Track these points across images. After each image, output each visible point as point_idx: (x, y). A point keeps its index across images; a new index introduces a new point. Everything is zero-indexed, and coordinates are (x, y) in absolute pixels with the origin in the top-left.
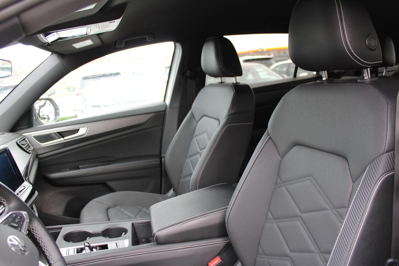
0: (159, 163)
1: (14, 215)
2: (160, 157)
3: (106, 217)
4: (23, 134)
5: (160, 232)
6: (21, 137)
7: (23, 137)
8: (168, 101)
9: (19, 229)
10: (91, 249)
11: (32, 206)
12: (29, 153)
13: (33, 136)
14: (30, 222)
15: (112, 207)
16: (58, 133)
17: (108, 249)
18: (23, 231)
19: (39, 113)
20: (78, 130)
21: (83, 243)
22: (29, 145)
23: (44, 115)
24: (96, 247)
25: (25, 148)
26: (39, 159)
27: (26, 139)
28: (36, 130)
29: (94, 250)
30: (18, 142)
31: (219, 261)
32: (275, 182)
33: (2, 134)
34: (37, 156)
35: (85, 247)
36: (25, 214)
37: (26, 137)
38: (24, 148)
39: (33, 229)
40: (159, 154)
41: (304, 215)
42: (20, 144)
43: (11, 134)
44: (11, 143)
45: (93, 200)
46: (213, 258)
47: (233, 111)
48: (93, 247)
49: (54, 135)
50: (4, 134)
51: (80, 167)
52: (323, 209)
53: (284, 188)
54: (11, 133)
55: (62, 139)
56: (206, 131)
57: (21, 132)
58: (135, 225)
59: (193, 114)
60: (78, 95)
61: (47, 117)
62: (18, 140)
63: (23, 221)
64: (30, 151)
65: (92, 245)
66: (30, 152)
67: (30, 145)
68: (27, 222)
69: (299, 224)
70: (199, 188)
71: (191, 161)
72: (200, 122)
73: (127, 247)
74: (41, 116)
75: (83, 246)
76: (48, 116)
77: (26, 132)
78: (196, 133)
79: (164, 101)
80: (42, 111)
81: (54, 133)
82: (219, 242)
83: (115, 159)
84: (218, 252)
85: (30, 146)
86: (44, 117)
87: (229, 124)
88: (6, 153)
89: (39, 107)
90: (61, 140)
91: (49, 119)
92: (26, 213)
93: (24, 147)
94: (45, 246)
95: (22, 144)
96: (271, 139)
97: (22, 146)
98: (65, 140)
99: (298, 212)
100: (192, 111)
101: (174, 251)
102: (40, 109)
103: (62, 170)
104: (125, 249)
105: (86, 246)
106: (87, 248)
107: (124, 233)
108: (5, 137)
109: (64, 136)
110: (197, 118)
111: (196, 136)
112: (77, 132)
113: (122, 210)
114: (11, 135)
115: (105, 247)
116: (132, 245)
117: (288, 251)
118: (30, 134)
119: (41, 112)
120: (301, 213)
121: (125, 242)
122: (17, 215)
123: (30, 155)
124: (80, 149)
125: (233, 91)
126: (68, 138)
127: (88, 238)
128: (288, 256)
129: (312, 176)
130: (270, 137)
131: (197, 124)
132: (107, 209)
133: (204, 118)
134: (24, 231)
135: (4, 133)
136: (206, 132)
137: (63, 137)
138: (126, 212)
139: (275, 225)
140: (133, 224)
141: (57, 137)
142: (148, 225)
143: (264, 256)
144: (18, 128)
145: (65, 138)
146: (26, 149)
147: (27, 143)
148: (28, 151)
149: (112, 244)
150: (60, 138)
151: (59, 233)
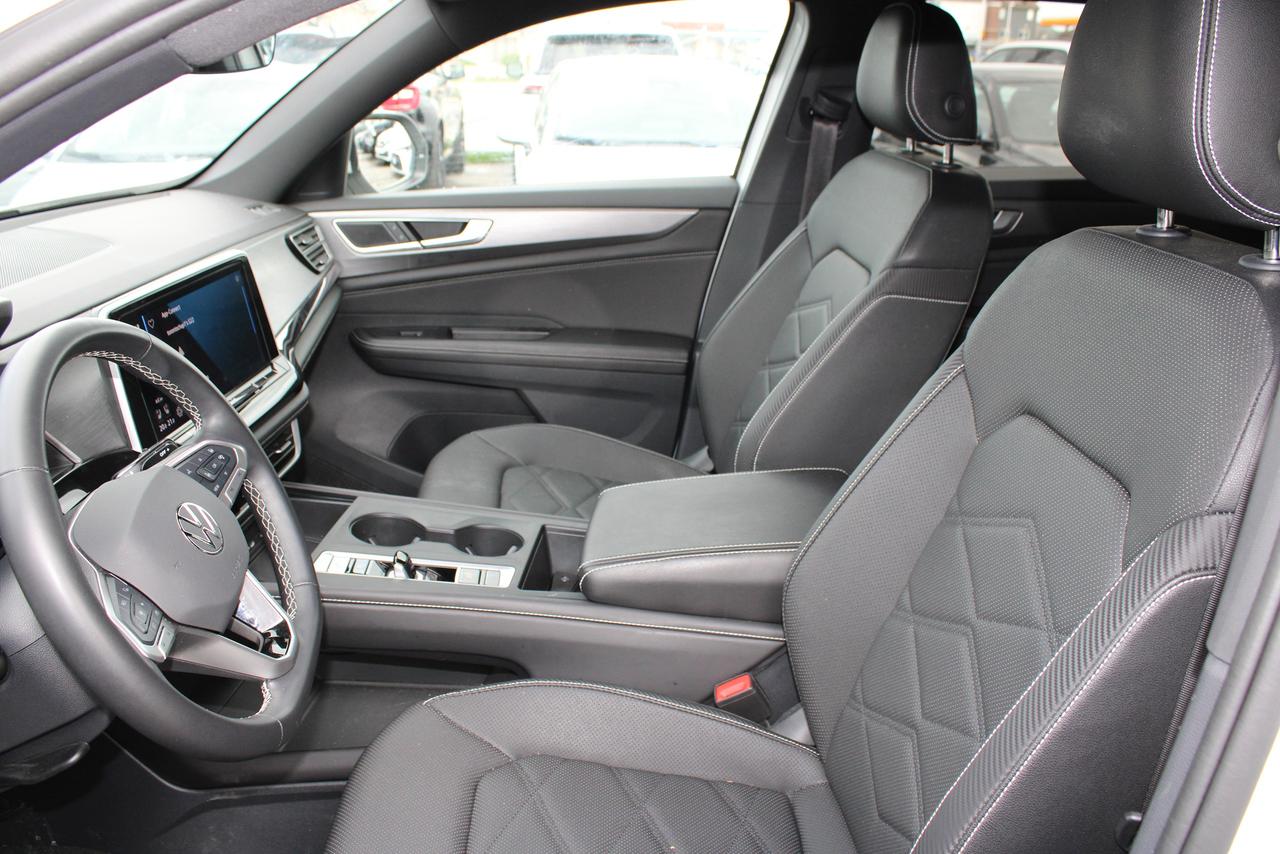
0: (685, 361)
1: (212, 451)
2: (692, 345)
3: (491, 491)
4: (311, 214)
5: (597, 569)
6: (305, 221)
7: (310, 223)
8: (744, 180)
9: (216, 489)
10: (411, 570)
11: (290, 423)
12: (317, 272)
13: (338, 224)
14: (249, 474)
15: (520, 465)
16: (408, 224)
17: (453, 581)
18: (226, 494)
19: (374, 146)
20: (465, 225)
21: (393, 550)
22: (321, 246)
23: (386, 154)
24: (425, 570)
25: (308, 256)
26: (344, 291)
27: (317, 230)
28: (351, 207)
29: (419, 576)
30: (291, 238)
31: (745, 687)
32: (945, 506)
33: (254, 208)
34: (338, 282)
35: (394, 563)
36: (239, 450)
37: (318, 224)
38: (305, 256)
39: (255, 493)
40: (692, 336)
41: (982, 625)
42: (296, 244)
43: (277, 209)
44: (268, 238)
45: (472, 433)
46: (734, 676)
47: (909, 256)
48: (417, 567)
49: (395, 227)
50: (260, 207)
51: (455, 331)
52: (1029, 624)
53: (959, 531)
54: (281, 206)
55: (415, 244)
56: (829, 298)
57: (305, 207)
58: (548, 532)
59: (807, 234)
60: (528, 91)
61: (395, 161)
62: (292, 232)
63: (231, 471)
64: (320, 265)
65: (415, 561)
66: (320, 269)
67: (325, 247)
68: (239, 474)
69: (964, 645)
70: (760, 467)
71: (770, 376)
72: (821, 263)
73: (504, 589)
74: (377, 155)
75: (390, 559)
76: (397, 156)
77: (319, 208)
78: (804, 296)
79: (735, 176)
80: (382, 143)
81: (396, 223)
82: (761, 638)
83: (560, 327)
84: (752, 662)
85: (324, 251)
86: (388, 159)
87: (890, 293)
88: (239, 272)
89: (376, 128)
90: (412, 247)
91: (398, 165)
92: (242, 448)
93: (305, 253)
94: (276, 541)
95: (302, 244)
96: (966, 375)
97: (300, 249)
98: (424, 248)
99: (970, 611)
100: (806, 225)
101: (627, 629)
102: (378, 134)
103: (403, 333)
104: (496, 593)
105: (399, 561)
106: (398, 567)
107: (514, 548)
108: (260, 217)
109: (421, 234)
110: (817, 251)
111: (800, 306)
112: (458, 229)
113: (545, 478)
114: (277, 213)
115: (447, 575)
116: (520, 587)
117: (917, 713)
118: (331, 218)
119: (378, 143)
120: (978, 617)
121: (504, 574)
122: (218, 449)
123: (316, 279)
124: (461, 282)
125: (926, 190)
126: (433, 244)
127: (417, 539)
128: (913, 726)
129: (1033, 518)
130: (964, 370)
131: (813, 266)
132: (503, 471)
133: (837, 253)
134: (229, 497)
135: (261, 203)
136: (829, 302)
137: (419, 238)
138: (553, 488)
139: (911, 629)
140: (543, 529)
141: (402, 237)
142: (578, 541)
143: (862, 708)
144: (301, 194)
145: (425, 243)
146: (308, 260)
147: (318, 240)
148: (313, 265)
149: (468, 570)
150: (410, 241)
151: (345, 508)
